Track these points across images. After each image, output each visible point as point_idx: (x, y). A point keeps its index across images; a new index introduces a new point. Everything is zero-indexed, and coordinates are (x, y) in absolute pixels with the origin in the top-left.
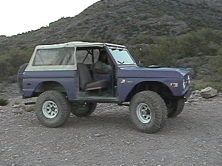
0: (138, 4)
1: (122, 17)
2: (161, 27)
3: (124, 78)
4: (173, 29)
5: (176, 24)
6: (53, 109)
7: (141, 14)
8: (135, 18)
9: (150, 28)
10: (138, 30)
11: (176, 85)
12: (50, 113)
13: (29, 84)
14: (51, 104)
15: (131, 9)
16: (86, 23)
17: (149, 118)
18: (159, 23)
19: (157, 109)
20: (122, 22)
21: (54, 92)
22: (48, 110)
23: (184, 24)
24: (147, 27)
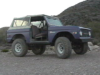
0: (91, 8)
1: (83, 15)
6: (20, 48)
7: (93, 13)
8: (89, 15)
11: (76, 33)
12: (19, 50)
14: (19, 45)
15: (87, 11)
16: (63, 19)
20: (82, 18)
22: (18, 48)
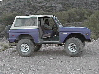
2: (49, 7)
3: (63, 32)
4: (55, 8)
5: (57, 6)
6: (26, 48)
9: (43, 8)
10: (37, 9)
11: (87, 34)
12: (24, 50)
13: (13, 36)
14: (25, 45)
16: (9, 5)
17: (74, 50)
18: (48, 5)
19: (80, 46)
20: (28, 5)
21: (28, 39)
22: (23, 48)
23: (61, 6)
24: (42, 7)
